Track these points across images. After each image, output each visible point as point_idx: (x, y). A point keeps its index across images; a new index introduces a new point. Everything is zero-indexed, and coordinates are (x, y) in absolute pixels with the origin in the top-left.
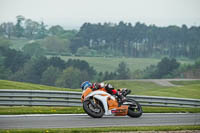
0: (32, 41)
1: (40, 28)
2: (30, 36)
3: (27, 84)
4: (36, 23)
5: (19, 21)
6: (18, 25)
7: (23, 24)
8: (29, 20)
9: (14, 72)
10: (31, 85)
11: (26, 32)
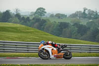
0: (91, 20)
1: (95, 14)
2: (90, 18)
3: (88, 42)
4: (93, 11)
5: (85, 10)
6: (84, 12)
7: (87, 12)
8: (89, 10)
9: (82, 36)
10: (91, 42)
11: (88, 16)
